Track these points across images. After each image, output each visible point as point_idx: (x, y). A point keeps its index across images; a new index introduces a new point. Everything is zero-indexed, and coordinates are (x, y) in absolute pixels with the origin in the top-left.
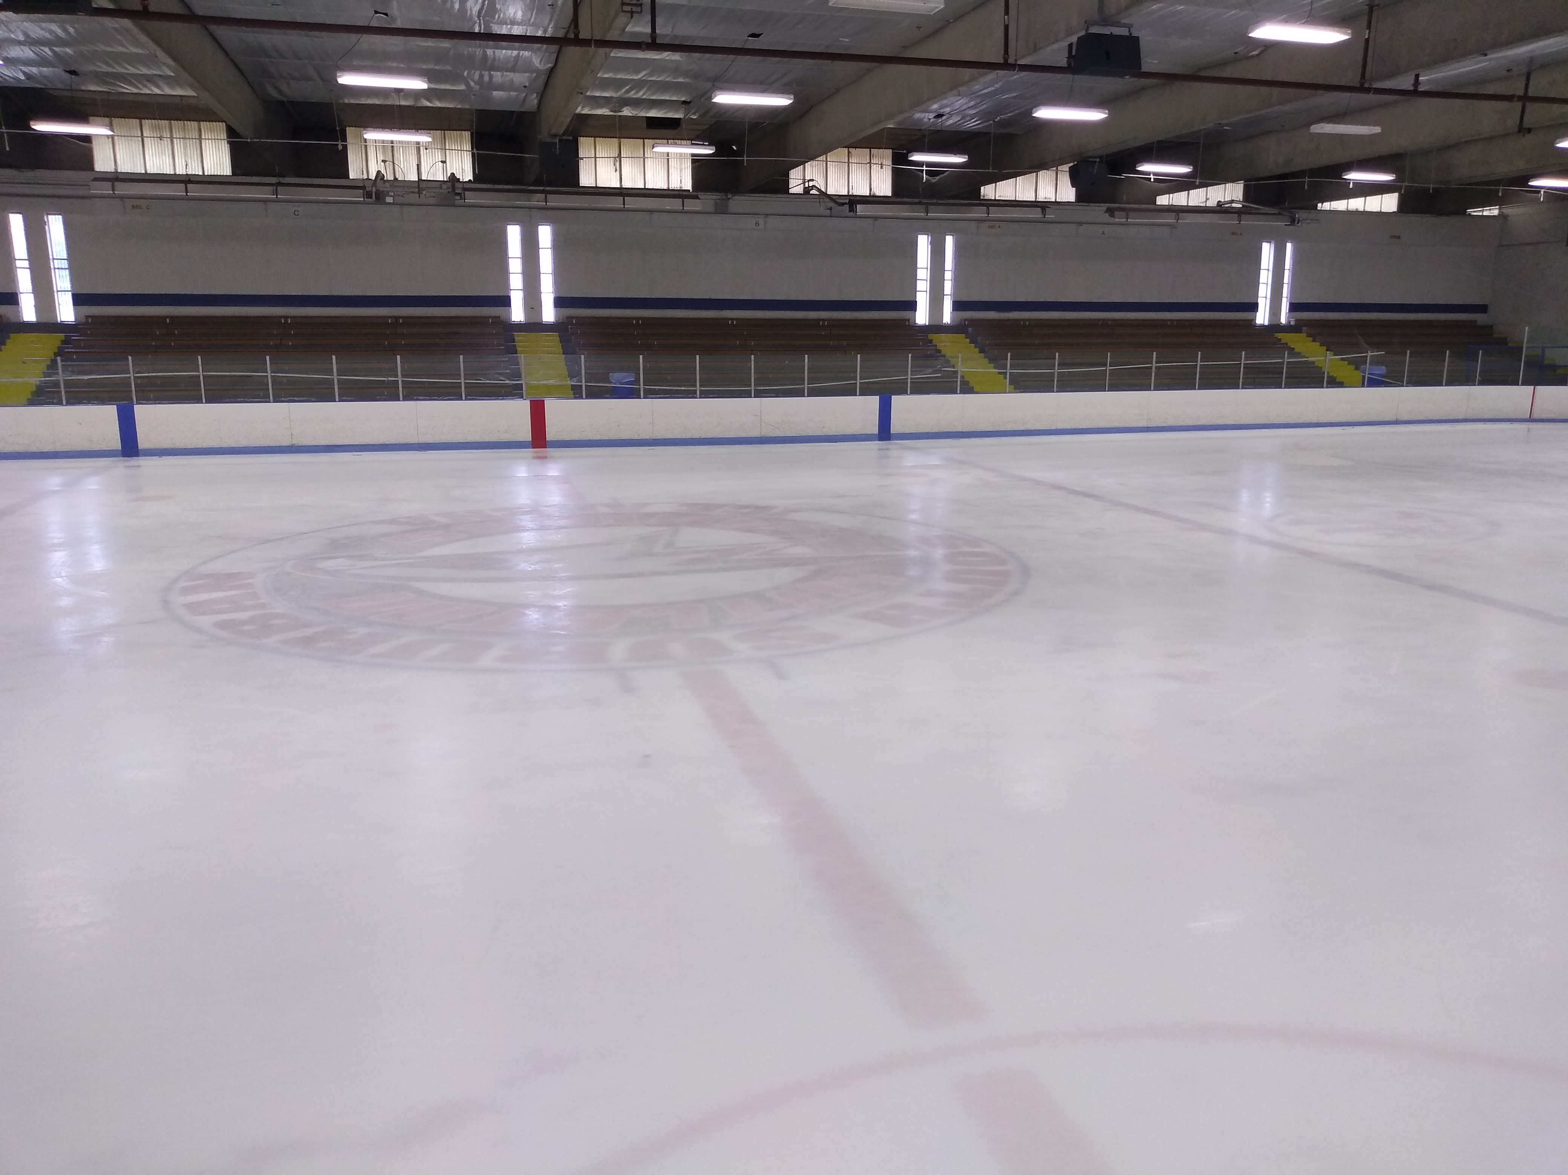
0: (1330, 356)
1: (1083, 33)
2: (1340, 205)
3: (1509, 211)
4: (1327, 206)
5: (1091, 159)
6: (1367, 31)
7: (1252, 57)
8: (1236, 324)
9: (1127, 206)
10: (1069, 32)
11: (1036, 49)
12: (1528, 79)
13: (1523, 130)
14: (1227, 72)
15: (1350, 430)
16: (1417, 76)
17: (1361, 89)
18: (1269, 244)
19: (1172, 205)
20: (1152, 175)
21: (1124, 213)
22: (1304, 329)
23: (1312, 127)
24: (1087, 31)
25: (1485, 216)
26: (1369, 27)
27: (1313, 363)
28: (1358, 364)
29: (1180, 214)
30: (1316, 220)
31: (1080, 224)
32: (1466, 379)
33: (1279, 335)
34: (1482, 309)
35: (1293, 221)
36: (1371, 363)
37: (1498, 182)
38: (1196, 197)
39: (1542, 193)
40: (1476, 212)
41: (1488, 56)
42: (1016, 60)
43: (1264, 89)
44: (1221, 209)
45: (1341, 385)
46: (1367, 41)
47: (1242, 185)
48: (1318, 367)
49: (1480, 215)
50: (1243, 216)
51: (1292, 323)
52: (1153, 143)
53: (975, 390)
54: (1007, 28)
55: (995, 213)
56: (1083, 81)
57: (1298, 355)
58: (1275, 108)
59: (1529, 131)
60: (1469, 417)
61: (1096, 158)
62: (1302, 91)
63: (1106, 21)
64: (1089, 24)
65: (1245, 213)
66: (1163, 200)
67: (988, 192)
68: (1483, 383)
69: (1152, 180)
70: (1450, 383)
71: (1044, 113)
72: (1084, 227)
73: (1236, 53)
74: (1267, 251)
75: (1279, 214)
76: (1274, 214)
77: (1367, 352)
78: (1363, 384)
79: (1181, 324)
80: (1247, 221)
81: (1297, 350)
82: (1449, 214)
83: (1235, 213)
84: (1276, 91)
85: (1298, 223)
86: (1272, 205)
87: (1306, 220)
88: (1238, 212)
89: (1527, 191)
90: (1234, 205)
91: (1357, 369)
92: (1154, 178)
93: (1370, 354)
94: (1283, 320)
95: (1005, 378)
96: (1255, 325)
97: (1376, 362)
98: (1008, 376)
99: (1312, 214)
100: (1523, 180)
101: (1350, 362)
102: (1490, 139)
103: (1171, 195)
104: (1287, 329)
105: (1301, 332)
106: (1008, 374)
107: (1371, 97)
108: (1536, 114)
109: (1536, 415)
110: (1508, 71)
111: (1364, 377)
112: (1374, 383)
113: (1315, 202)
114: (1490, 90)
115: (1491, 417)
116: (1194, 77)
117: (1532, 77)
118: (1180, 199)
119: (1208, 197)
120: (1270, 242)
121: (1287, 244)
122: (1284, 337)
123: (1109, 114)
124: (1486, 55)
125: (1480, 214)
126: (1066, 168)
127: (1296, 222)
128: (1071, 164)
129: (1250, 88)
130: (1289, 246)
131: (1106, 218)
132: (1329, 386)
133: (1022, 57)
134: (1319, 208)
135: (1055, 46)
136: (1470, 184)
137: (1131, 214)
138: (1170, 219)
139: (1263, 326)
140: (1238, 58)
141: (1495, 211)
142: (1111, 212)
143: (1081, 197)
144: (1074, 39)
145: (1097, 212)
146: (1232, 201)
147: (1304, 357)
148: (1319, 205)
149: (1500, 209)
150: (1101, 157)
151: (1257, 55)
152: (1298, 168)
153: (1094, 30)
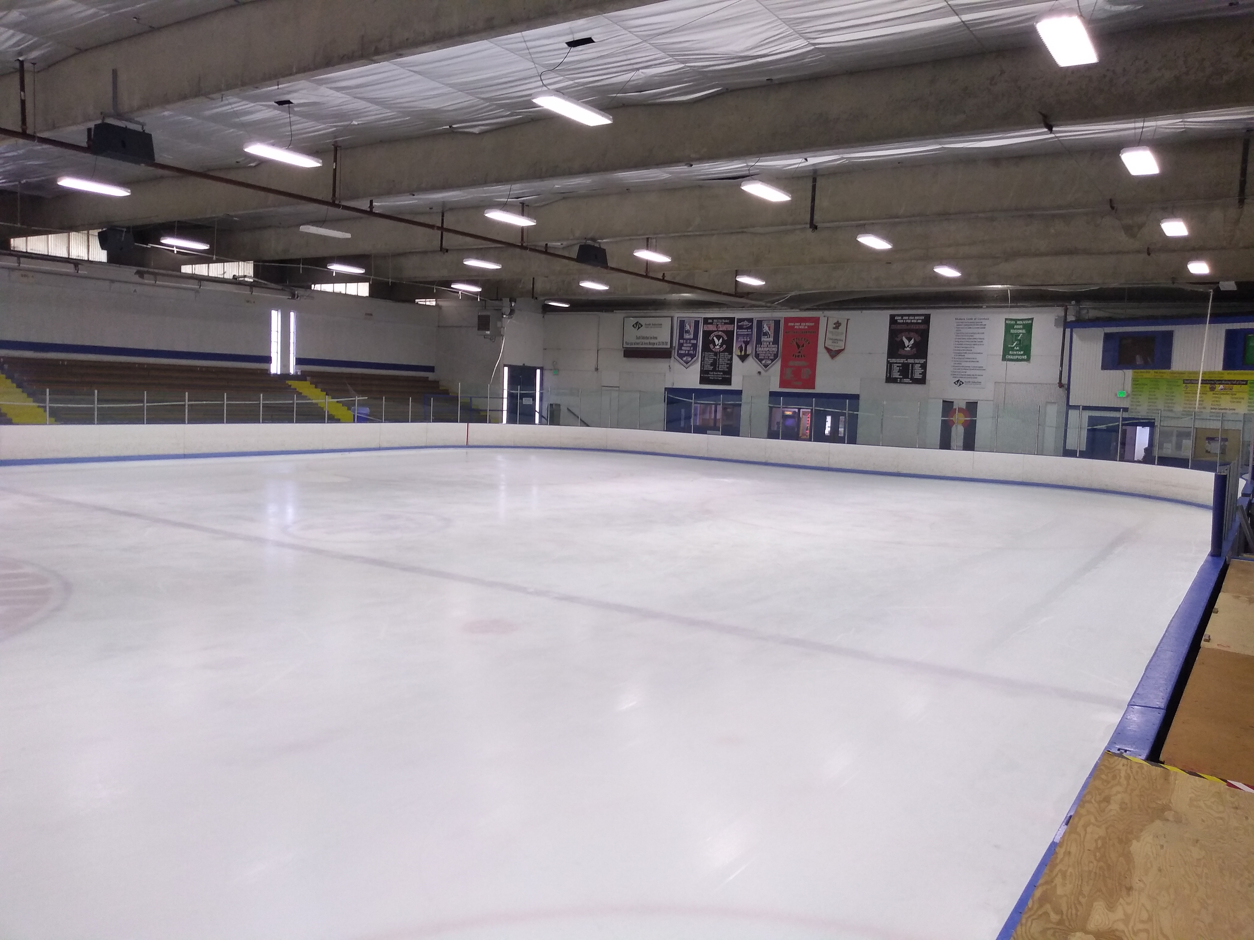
0: (329, 399)
1: (99, 122)
2: (327, 288)
3: (442, 303)
4: (317, 287)
5: (118, 228)
6: (335, 164)
7: (251, 167)
8: (253, 372)
9: (156, 271)
10: (87, 119)
11: (54, 127)
12: (443, 216)
13: (443, 250)
14: (231, 176)
15: (347, 454)
16: (371, 202)
17: (333, 204)
18: (277, 312)
19: (194, 274)
20: (175, 248)
21: (152, 277)
22: (308, 378)
23: (301, 227)
24: (103, 121)
25: (428, 305)
26: (335, 161)
27: (317, 404)
28: (349, 406)
29: (202, 282)
30: (313, 298)
31: (112, 281)
32: (424, 419)
33: (290, 382)
34: (431, 369)
35: (293, 296)
36: (359, 405)
37: (432, 283)
38: (215, 270)
39: (460, 293)
40: (421, 302)
41: (415, 197)
42: (35, 133)
43: (262, 194)
44: (236, 281)
45: (338, 421)
46: (335, 170)
47: (252, 265)
48: (320, 407)
49: (424, 305)
50: (254, 288)
51: (299, 373)
52: (175, 222)
53: (13, 421)
54: (23, 102)
55: (26, 264)
56: (103, 161)
57: (305, 398)
58: (272, 209)
59: (447, 250)
60: (428, 444)
61: (123, 227)
62: (291, 200)
63: (119, 116)
64: (104, 115)
65: (254, 286)
66: (187, 269)
67: (18, 244)
68: (435, 421)
69: (175, 252)
70: (413, 421)
71: (68, 182)
72: (117, 285)
73: (237, 162)
74: (276, 317)
75: (282, 289)
76: (279, 290)
77: (355, 397)
78: (354, 420)
79: (208, 370)
80: (257, 292)
81: (304, 394)
82: (404, 301)
83: (248, 285)
84: (271, 196)
85: (297, 298)
86: (276, 282)
87: (303, 296)
88: (251, 285)
89: (451, 291)
90: (246, 279)
91: (349, 409)
92: (177, 251)
93: (357, 398)
94: (292, 371)
95: (45, 411)
96: (270, 374)
97: (361, 404)
98: (48, 410)
99: (308, 292)
100: (448, 284)
101: (344, 404)
102: (425, 253)
103: (194, 266)
104: (295, 377)
105: (306, 380)
106: (48, 408)
107: (340, 211)
108: (451, 240)
109: (470, 444)
110: (430, 208)
111: (354, 416)
112: (361, 420)
113: (310, 284)
114: (422, 219)
115: (442, 445)
116: (204, 175)
117: (445, 215)
118: (201, 270)
119: (225, 271)
120: (277, 310)
121: (291, 313)
122: (294, 384)
123: (131, 192)
124: (414, 195)
125: (424, 303)
126: (96, 232)
127: (296, 297)
128: (100, 230)
129: (250, 191)
130: (292, 314)
131: (137, 278)
132: (329, 421)
133: (41, 131)
134: (313, 288)
135: (74, 128)
136: (416, 282)
137: (158, 277)
138: (193, 285)
139: (276, 375)
140: (238, 167)
141: (434, 303)
142: (141, 274)
143: (112, 259)
144: (92, 125)
145: (128, 272)
146: (245, 276)
147: (309, 399)
148: (313, 286)
149: (436, 301)
150: (128, 228)
151: (255, 166)
152: (294, 257)
153: (110, 121)
